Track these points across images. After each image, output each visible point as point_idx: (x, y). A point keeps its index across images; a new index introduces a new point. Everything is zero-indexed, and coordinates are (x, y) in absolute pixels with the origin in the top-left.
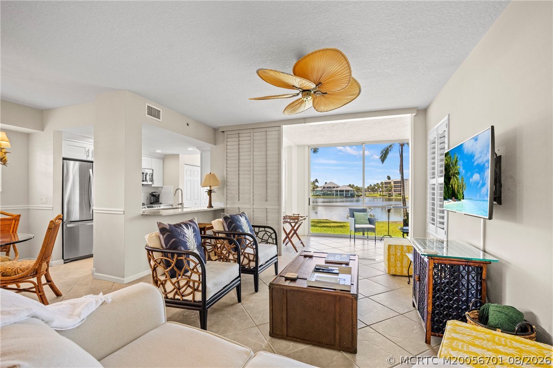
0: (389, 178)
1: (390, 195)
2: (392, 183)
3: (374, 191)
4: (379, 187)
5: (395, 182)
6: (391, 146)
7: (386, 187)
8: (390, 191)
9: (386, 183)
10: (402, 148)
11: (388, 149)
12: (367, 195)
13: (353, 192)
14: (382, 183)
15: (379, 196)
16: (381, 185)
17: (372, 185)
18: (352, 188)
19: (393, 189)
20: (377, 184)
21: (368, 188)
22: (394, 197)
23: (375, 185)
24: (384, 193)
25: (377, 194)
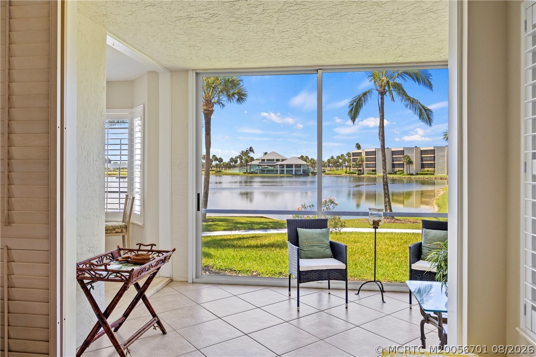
0: (358, 147)
1: (361, 172)
2: (364, 155)
3: (337, 166)
4: (345, 160)
5: (367, 153)
6: (365, 94)
7: (354, 160)
8: (360, 165)
9: (354, 154)
10: (382, 99)
11: (360, 99)
12: (327, 172)
13: (306, 168)
14: (348, 154)
15: (344, 174)
16: (347, 158)
17: (335, 157)
18: (306, 161)
19: (365, 163)
20: (342, 155)
21: (329, 161)
22: (366, 175)
23: (338, 157)
24: (352, 169)
25: (342, 171)
